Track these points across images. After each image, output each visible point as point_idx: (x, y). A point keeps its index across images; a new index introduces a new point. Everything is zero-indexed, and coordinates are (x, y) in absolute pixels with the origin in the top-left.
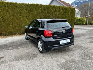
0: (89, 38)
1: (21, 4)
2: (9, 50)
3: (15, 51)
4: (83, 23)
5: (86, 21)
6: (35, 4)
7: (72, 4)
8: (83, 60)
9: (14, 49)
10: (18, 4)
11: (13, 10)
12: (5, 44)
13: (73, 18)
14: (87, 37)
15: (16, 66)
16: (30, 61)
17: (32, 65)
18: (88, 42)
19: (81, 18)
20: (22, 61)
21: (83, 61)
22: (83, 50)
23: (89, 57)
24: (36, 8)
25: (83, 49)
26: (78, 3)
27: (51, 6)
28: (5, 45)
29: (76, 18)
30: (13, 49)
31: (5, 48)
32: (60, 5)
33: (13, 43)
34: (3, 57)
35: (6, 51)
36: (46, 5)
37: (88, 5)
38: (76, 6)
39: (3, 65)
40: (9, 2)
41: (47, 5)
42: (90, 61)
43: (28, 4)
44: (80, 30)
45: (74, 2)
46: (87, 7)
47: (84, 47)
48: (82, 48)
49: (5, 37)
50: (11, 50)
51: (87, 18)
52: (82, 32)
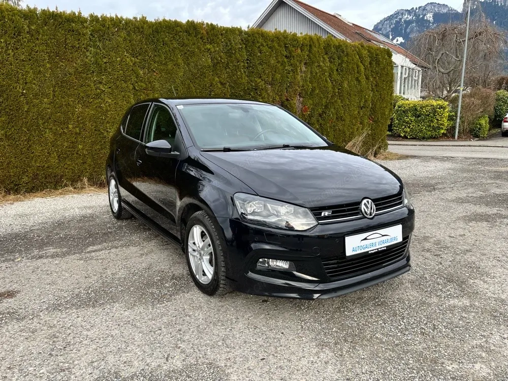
0: (460, 201)
1: (104, 19)
2: (45, 261)
3: (73, 262)
4: (434, 129)
5: (451, 118)
6: (177, 24)
7: (377, 29)
8: (428, 300)
9: (68, 253)
10: (85, 20)
11: (57, 55)
12: (17, 229)
13: (383, 99)
14: (452, 195)
15: (85, 333)
16: (160, 308)
17: (168, 325)
18: (458, 219)
19: (425, 102)
20: (118, 310)
21: (429, 305)
22: (428, 255)
23: (461, 284)
24: (183, 45)
25: (428, 250)
26: (408, 23)
27: (263, 35)
28: (17, 236)
29: (400, 103)
30: (64, 255)
31: (20, 252)
32: (312, 33)
33: (60, 224)
34: (10, 294)
35: (24, 265)
36: (240, 31)
37: (462, 34)
38: (401, 40)
39: (14, 326)
40: (39, 11)
41: (245, 28)
42: (466, 302)
43: (144, 21)
44: (416, 161)
45: (389, 18)
46: (453, 45)
47: (438, 243)
48: (427, 245)
49: (12, 197)
50: (52, 257)
51: (454, 101)
52: (425, 174)
